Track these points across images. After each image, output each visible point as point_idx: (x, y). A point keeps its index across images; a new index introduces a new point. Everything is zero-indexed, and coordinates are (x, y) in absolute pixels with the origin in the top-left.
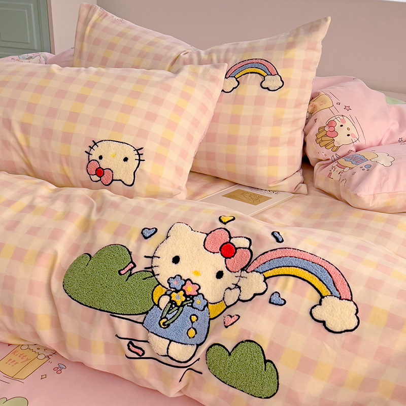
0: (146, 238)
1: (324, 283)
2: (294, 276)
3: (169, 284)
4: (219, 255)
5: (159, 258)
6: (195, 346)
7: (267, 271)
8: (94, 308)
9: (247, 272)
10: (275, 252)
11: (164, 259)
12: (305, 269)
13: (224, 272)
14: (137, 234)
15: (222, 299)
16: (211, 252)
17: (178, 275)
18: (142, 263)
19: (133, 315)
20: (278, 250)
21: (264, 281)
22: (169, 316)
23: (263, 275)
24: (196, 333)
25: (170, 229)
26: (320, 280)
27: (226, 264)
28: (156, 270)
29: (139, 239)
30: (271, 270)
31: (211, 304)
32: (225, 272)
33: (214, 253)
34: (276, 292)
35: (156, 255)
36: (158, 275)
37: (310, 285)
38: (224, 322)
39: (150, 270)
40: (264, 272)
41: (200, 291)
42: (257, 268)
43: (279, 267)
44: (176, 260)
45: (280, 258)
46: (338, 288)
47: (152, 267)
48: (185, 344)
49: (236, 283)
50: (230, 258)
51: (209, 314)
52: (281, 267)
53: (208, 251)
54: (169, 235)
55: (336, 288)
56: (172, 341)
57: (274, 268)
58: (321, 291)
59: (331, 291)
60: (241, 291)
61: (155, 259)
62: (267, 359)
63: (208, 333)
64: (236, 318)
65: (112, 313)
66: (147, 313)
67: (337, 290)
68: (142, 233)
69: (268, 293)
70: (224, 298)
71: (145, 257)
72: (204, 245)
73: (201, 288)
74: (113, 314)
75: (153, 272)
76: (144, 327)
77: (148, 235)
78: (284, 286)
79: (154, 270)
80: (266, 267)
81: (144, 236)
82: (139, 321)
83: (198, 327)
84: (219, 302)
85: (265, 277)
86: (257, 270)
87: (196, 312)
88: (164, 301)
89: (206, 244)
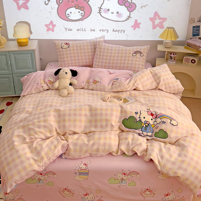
0: (137, 114)
4: (151, 116)
6: (152, 133)
10: (160, 114)
11: (142, 118)
13: (152, 119)
14: (135, 114)
17: (146, 121)
18: (138, 119)
19: (139, 129)
22: (146, 128)
24: (151, 130)
31: (152, 125)
36: (142, 121)
37: (168, 119)
38: (156, 128)
39: (140, 120)
42: (158, 117)
44: (144, 118)
50: (153, 116)
51: (152, 127)
52: (163, 117)
53: (149, 115)
54: (141, 113)
55: (173, 119)
56: (147, 132)
58: (170, 119)
61: (140, 118)
62: (165, 131)
63: (153, 130)
64: (158, 127)
65: (135, 129)
66: (142, 128)
69: (162, 122)
70: (154, 124)
78: (164, 120)
85: (160, 119)
87: (150, 127)
88: (144, 126)
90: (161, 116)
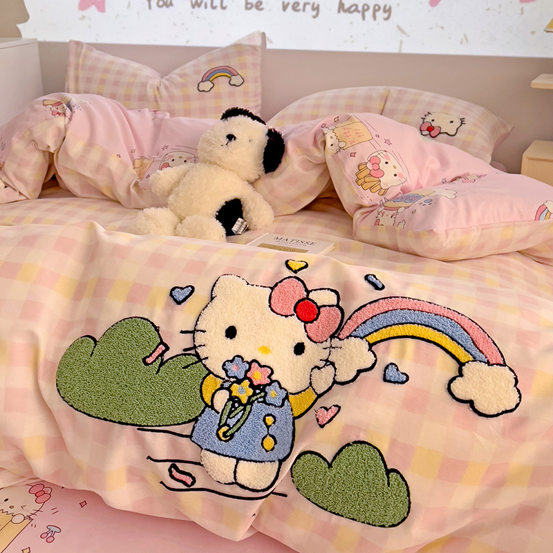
0: (179, 303)
1: (459, 344)
2: (413, 337)
3: (226, 371)
4: (295, 318)
5: (204, 331)
6: (277, 463)
7: (370, 334)
8: (110, 421)
9: (340, 339)
10: (376, 304)
11: (212, 334)
12: (427, 326)
13: (305, 344)
14: (164, 299)
15: (308, 384)
16: (282, 315)
17: (238, 356)
18: (178, 344)
19: (175, 425)
20: (381, 301)
21: (370, 349)
23: (367, 341)
24: (276, 443)
25: (214, 286)
26: (453, 339)
27: (306, 331)
28: (202, 352)
29: (168, 305)
30: (376, 331)
31: (293, 394)
32: (307, 343)
33: (286, 316)
34: (392, 364)
35: (199, 327)
36: (207, 358)
37: (439, 348)
38: (317, 420)
39: (192, 352)
40: (367, 335)
41: (274, 377)
42: (355, 330)
43: (388, 326)
44: (231, 333)
45: (387, 312)
46: (481, 349)
47: (195, 347)
48: (261, 462)
49: (326, 358)
50: (312, 322)
51: (292, 410)
52: (391, 326)
53: (277, 314)
54: (214, 296)
55: (478, 349)
56: (241, 459)
57: (381, 328)
58: (457, 356)
59: (473, 353)
60: (335, 369)
61: (198, 335)
62: (389, 467)
63: (293, 440)
64: (335, 410)
65: (140, 426)
67: (481, 351)
68: (171, 295)
69: (380, 368)
70: (311, 383)
71: (182, 332)
72: (270, 306)
73: (275, 372)
74: (141, 428)
75: (197, 355)
76: (193, 442)
77: (181, 298)
78: (402, 353)
79: (199, 352)
80: (368, 328)
81: (175, 300)
82: (184, 434)
83: (278, 432)
84: (304, 391)
85: (369, 344)
86: (355, 333)
89: (272, 303)
90: (382, 321)
